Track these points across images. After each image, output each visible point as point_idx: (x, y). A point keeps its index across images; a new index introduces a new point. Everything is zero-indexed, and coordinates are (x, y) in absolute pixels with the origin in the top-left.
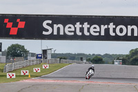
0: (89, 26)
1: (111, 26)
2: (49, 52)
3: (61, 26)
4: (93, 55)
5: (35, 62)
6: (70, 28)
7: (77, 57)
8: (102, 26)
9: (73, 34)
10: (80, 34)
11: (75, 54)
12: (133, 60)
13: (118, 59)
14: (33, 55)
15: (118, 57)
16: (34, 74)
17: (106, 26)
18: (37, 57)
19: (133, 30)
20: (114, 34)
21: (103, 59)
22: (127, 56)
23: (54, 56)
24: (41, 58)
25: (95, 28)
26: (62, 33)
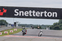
0: (35, 12)
1: (45, 12)
2: (17, 23)
3: (23, 12)
4: (37, 25)
5: (11, 28)
6: (27, 13)
7: (29, 26)
8: (41, 12)
9: (28, 15)
10: (31, 16)
11: (29, 25)
12: (55, 28)
13: (48, 27)
14: (10, 24)
15: (48, 26)
16: (10, 33)
17: (43, 12)
18: (12, 26)
19: (55, 14)
20: (46, 16)
21: (42, 27)
22: (52, 26)
23: (19, 25)
24: (13, 26)
25: (38, 13)
26: (23, 15)
